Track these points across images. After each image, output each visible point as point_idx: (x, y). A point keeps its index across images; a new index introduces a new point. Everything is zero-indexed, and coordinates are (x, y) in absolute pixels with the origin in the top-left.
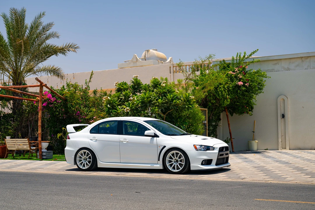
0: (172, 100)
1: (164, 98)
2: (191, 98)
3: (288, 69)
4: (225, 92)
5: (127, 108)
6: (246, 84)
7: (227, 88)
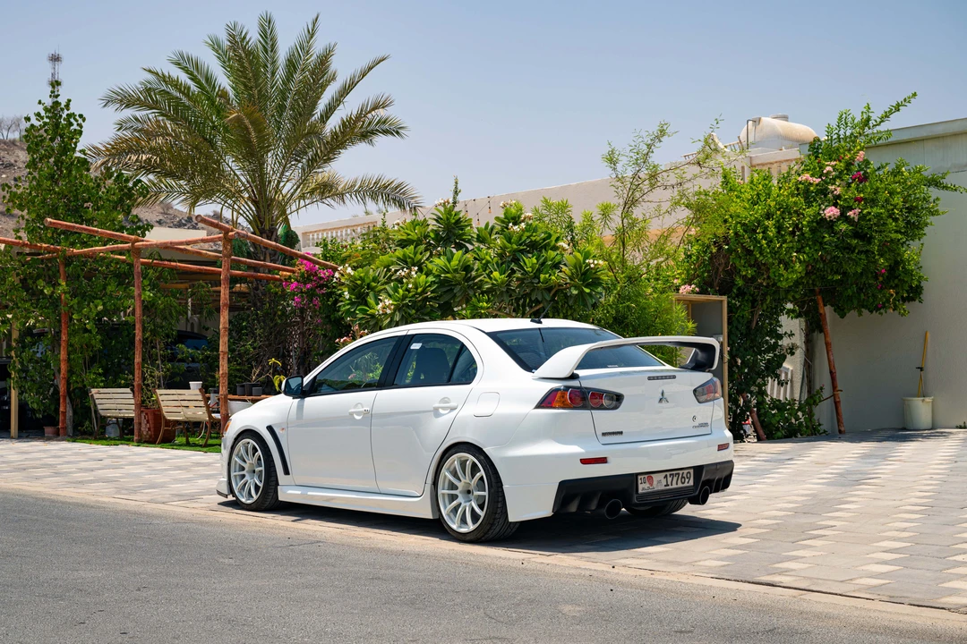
0: (537, 273)
1: (512, 265)
2: (589, 264)
4: (785, 242)
5: (386, 301)
6: (850, 214)
7: (791, 229)
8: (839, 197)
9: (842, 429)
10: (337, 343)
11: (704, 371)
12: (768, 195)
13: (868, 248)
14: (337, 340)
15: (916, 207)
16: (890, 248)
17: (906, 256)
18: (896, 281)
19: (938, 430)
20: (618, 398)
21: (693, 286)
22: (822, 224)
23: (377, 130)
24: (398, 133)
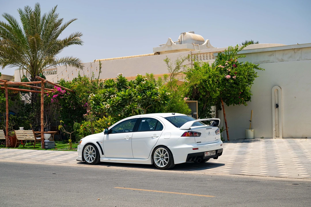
0: (151, 96)
1: (143, 94)
2: (166, 94)
3: (282, 60)
4: (214, 85)
5: (108, 105)
6: (233, 77)
7: (216, 81)
8: (230, 72)
9: (229, 139)
10: (84, 116)
11: (216, 126)
12: (210, 71)
13: (238, 87)
14: (83, 115)
15: (251, 75)
16: (244, 87)
17: (247, 88)
18: (244, 95)
19: (256, 139)
20: (200, 134)
21: (188, 98)
22: (225, 79)
23: (73, 43)
24: (80, 43)
